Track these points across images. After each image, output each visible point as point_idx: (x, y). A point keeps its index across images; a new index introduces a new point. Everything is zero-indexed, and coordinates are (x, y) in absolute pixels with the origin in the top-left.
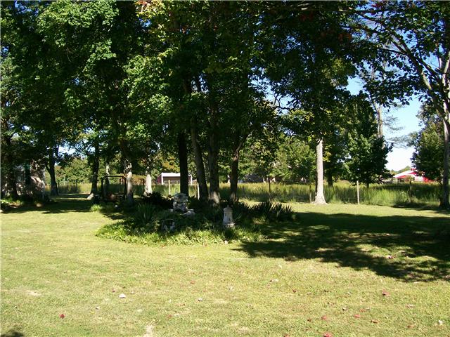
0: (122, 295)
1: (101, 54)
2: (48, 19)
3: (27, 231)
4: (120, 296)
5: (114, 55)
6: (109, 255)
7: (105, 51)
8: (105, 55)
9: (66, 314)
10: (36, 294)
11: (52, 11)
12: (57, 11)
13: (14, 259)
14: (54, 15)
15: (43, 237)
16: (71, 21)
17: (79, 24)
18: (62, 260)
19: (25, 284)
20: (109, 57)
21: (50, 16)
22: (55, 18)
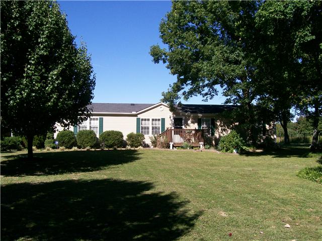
0: (288, 225)
1: (303, 38)
2: (260, 16)
3: (250, 169)
4: (285, 226)
5: (314, 37)
6: (297, 191)
7: (306, 35)
8: (306, 38)
9: (235, 233)
10: (225, 215)
11: (262, 10)
12: (266, 10)
13: (228, 188)
14: (264, 12)
15: (258, 173)
16: (277, 16)
17: (283, 17)
18: (260, 192)
19: (222, 207)
20: (309, 40)
21: (261, 14)
22: (265, 14)
